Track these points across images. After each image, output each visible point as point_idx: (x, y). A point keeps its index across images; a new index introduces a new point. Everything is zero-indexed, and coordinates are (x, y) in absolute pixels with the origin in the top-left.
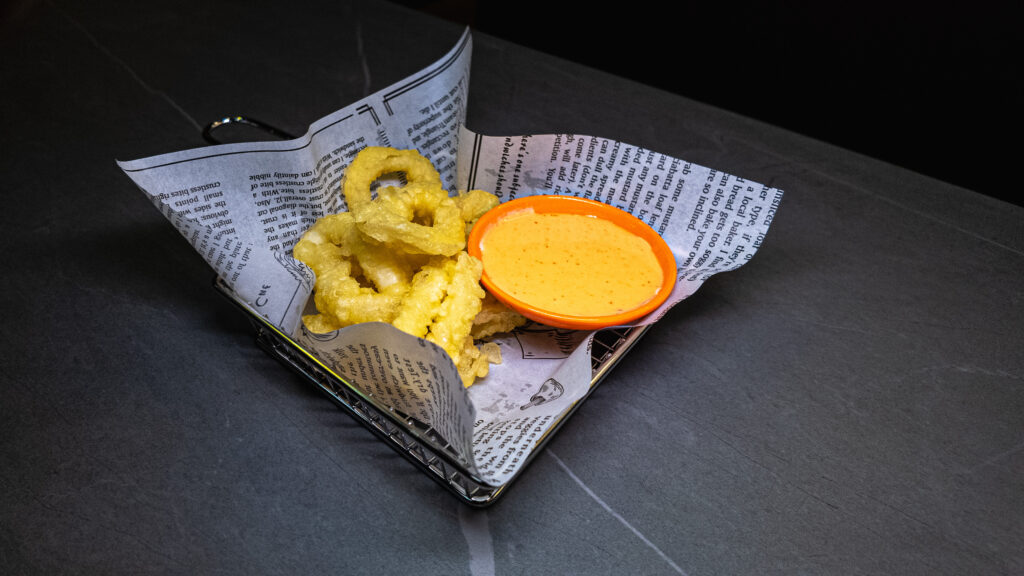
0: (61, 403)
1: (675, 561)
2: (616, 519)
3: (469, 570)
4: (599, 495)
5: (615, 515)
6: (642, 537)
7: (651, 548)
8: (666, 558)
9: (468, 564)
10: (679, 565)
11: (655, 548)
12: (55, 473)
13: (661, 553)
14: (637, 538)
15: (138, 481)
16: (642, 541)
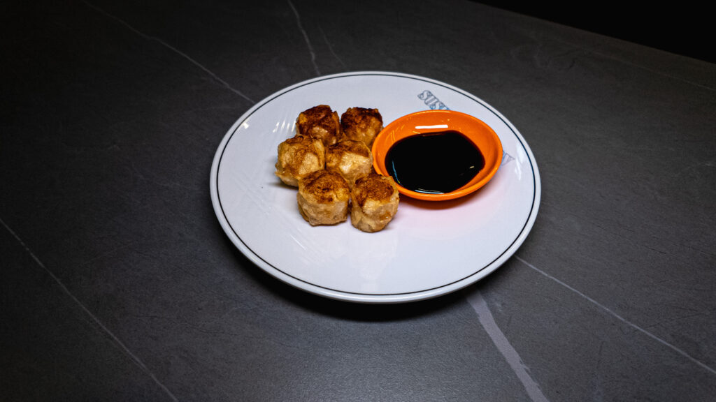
0: (183, 264)
1: (591, 298)
2: (552, 280)
3: (479, 322)
4: (537, 267)
5: (551, 277)
6: (568, 287)
7: (575, 293)
8: (585, 297)
9: (478, 319)
10: (593, 299)
11: (578, 292)
12: (199, 309)
13: (582, 295)
14: (567, 288)
15: (258, 305)
16: (569, 289)
